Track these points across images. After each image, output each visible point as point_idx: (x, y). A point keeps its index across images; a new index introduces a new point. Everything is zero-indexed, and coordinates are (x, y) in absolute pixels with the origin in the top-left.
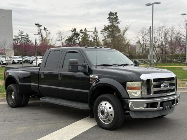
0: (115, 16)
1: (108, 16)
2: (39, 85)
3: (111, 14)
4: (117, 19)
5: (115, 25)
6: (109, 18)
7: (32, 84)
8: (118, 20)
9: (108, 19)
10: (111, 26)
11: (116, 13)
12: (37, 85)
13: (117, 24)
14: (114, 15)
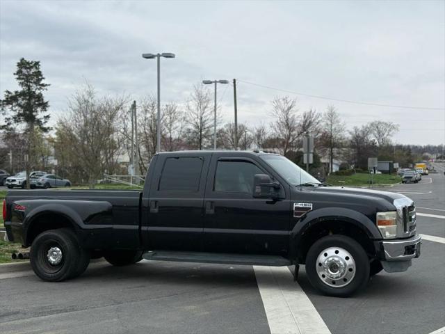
0: (33, 70)
1: (16, 69)
2: (140, 228)
3: (23, 64)
4: (40, 77)
5: (34, 92)
6: (19, 72)
8: (41, 79)
9: (17, 76)
10: (22, 94)
11: (37, 63)
12: (137, 227)
13: (39, 89)
14: (32, 67)
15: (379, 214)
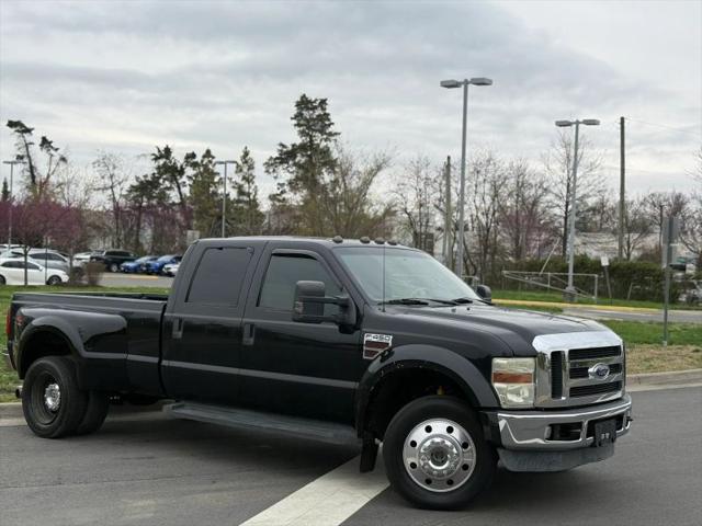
0: (319, 112)
1: (294, 111)
2: (160, 361)
3: (304, 103)
4: (327, 123)
5: (318, 145)
6: (298, 116)
7: (131, 357)
8: (329, 125)
9: (295, 122)
10: (303, 147)
11: (323, 102)
13: (326, 140)
14: (315, 108)
15: (497, 361)
